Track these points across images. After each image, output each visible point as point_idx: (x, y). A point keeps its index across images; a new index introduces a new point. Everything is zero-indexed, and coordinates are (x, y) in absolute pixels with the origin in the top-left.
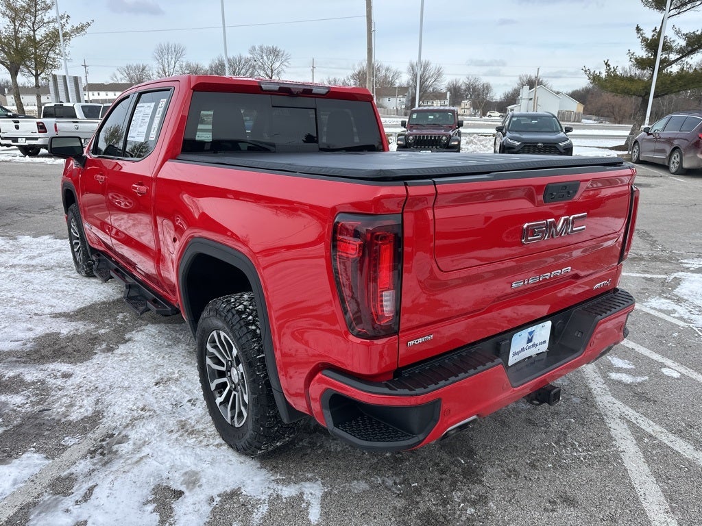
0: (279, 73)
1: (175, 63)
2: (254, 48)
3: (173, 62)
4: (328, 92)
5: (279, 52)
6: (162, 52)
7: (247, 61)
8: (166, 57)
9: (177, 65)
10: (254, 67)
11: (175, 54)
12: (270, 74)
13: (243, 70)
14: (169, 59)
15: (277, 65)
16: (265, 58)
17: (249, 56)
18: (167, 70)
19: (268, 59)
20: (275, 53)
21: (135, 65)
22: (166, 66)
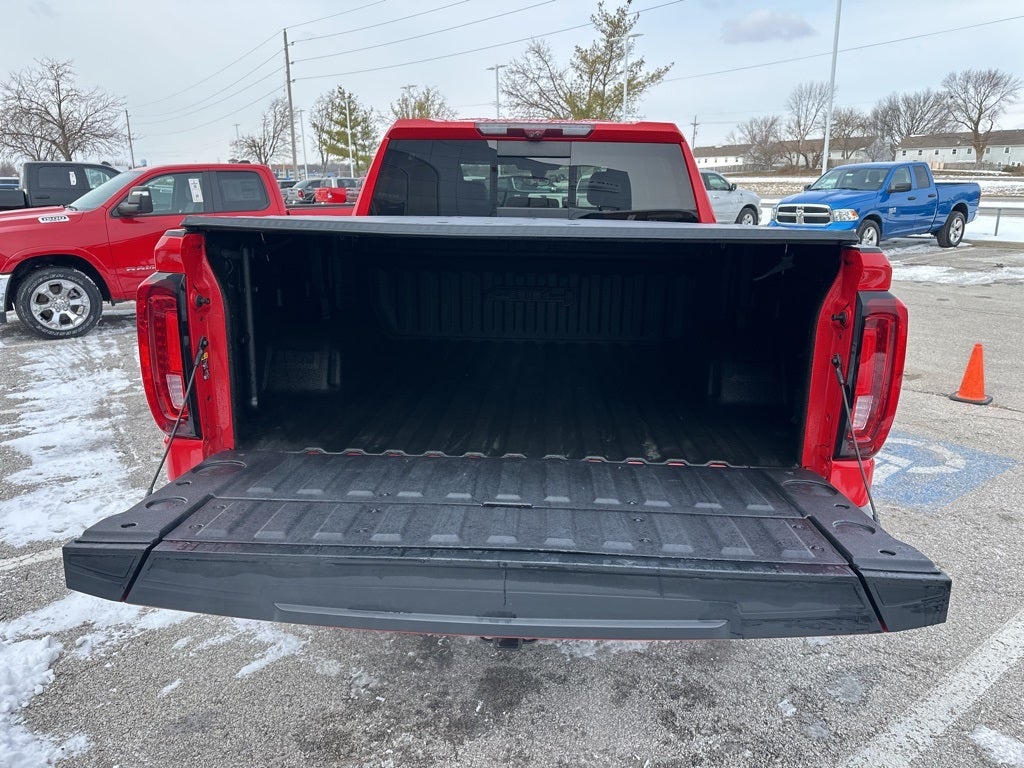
0: (992, 117)
1: (817, 111)
2: (953, 77)
3: (814, 111)
4: (591, 131)
5: (1001, 78)
6: (801, 96)
7: (939, 99)
8: (805, 103)
9: (819, 113)
10: (949, 107)
11: (819, 98)
12: (975, 116)
13: (929, 115)
14: (810, 106)
15: (992, 100)
16: (972, 91)
17: (943, 90)
18: (802, 122)
19: (977, 93)
20: (992, 81)
21: (762, 118)
22: (803, 116)
